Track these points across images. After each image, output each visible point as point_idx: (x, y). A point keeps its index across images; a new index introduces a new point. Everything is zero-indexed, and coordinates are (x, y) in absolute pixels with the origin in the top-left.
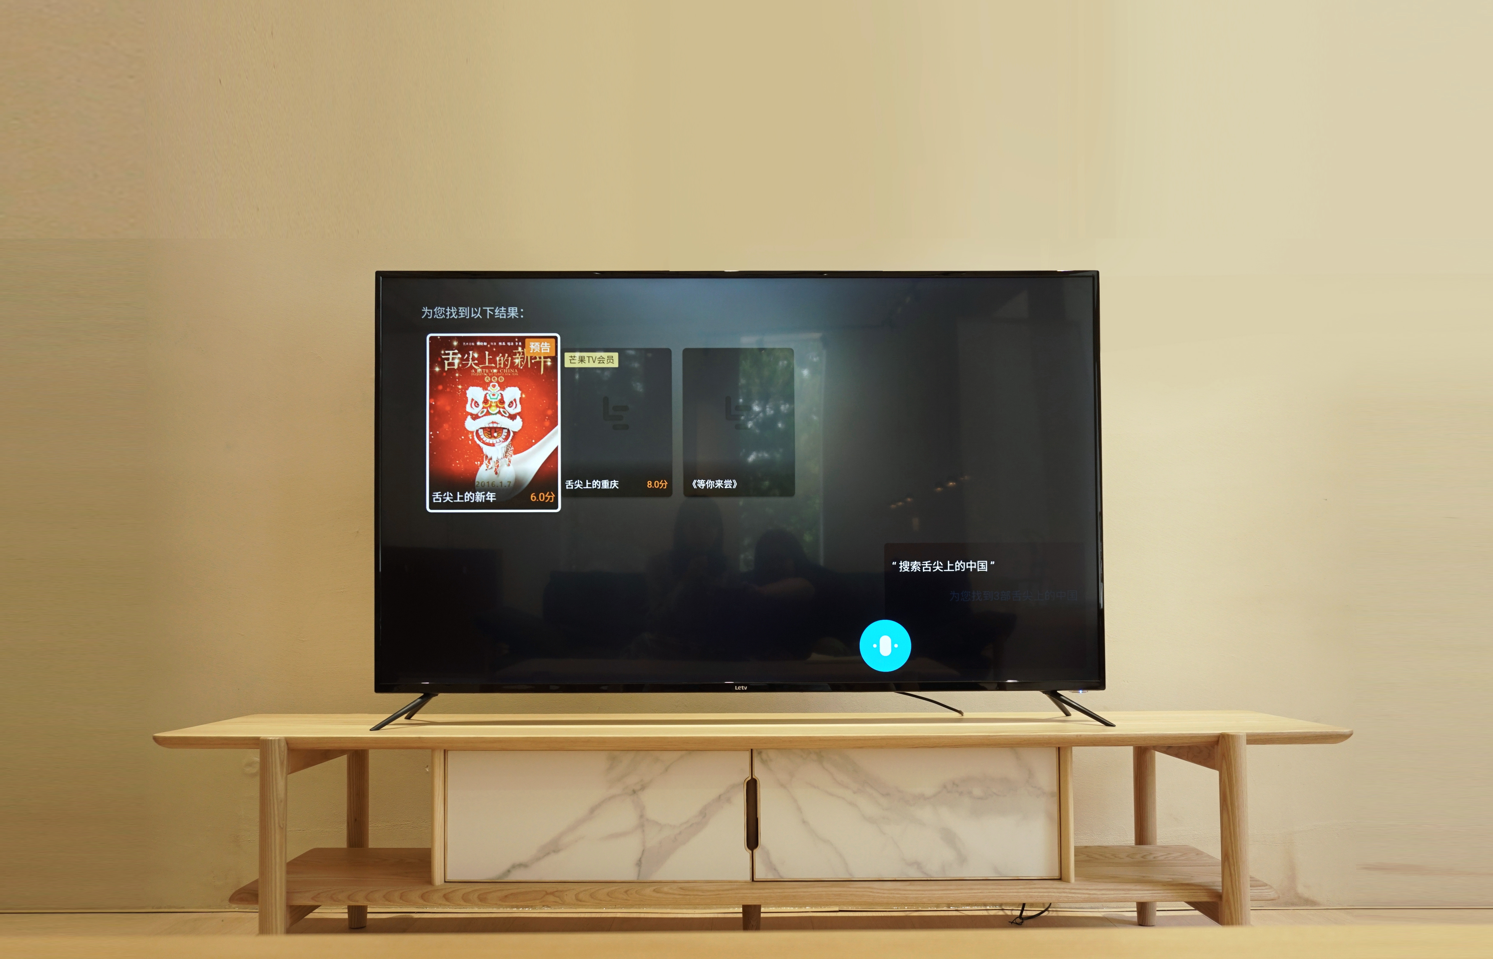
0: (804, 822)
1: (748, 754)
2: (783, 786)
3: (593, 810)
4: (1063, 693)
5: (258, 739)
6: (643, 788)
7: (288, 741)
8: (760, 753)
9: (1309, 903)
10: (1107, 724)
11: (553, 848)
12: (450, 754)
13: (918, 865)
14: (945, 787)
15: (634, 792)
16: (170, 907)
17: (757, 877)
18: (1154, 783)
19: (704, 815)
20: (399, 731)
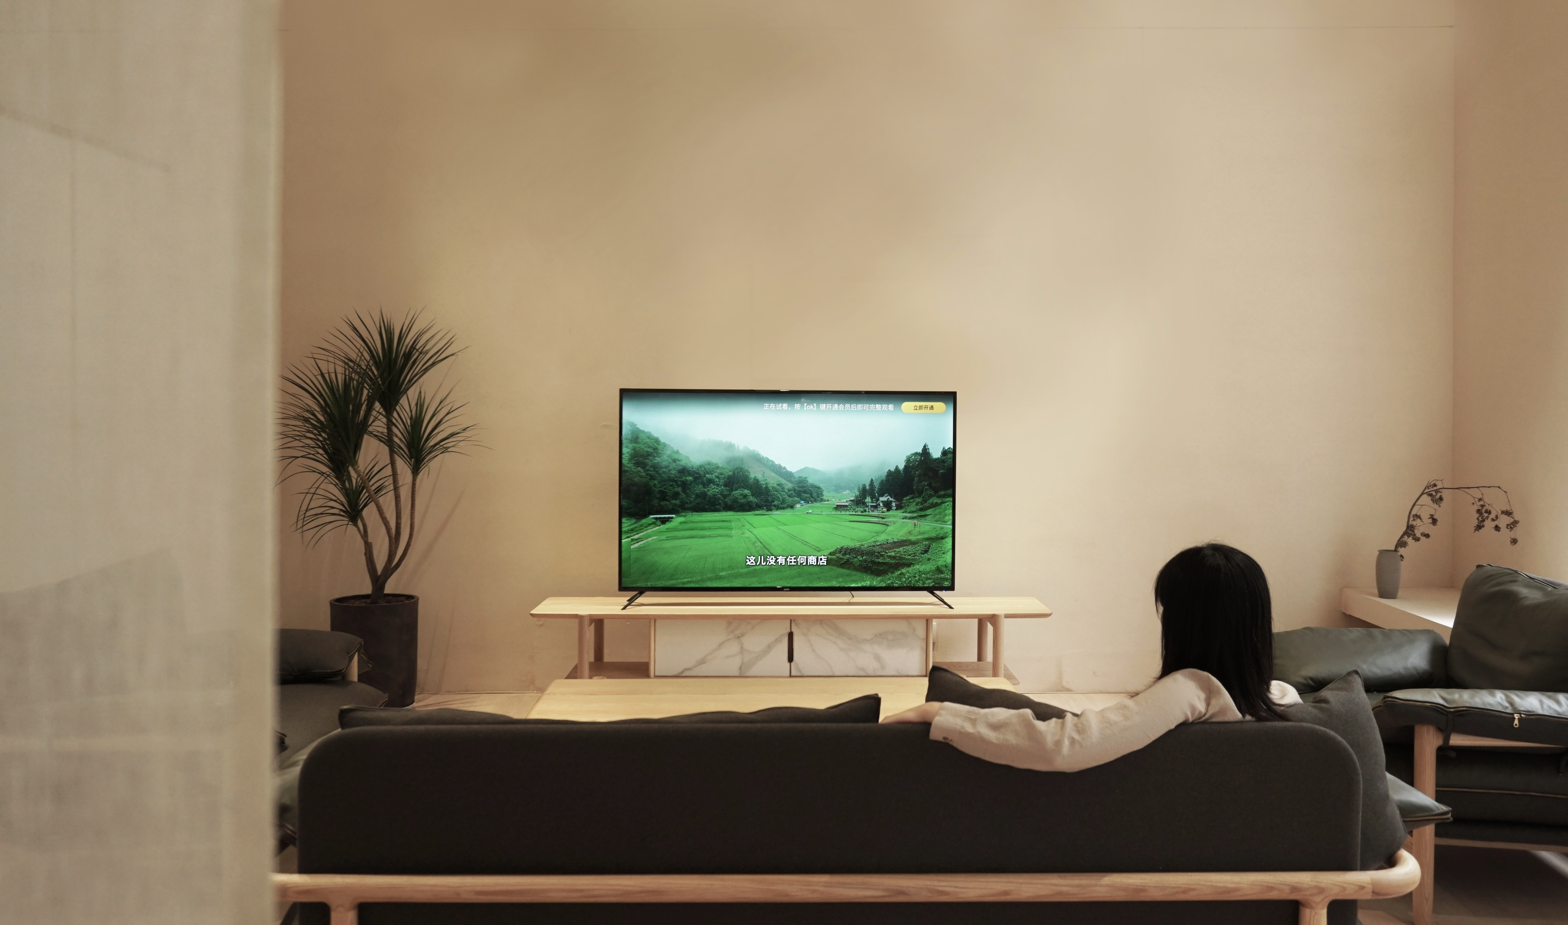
0: (814, 651)
1: (789, 621)
2: (805, 635)
3: (721, 645)
4: (935, 592)
5: (577, 615)
6: (742, 636)
7: (590, 616)
8: (794, 620)
9: (1068, 690)
10: (951, 608)
11: (702, 662)
12: (657, 621)
13: (863, 669)
14: (876, 636)
15: (739, 637)
16: (499, 691)
17: (792, 674)
18: (987, 632)
19: (770, 647)
20: (632, 611)
